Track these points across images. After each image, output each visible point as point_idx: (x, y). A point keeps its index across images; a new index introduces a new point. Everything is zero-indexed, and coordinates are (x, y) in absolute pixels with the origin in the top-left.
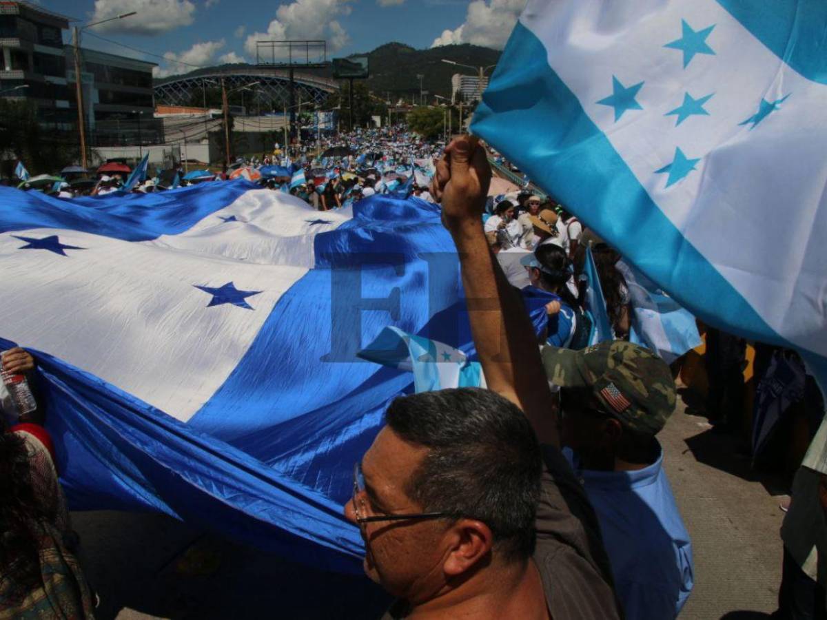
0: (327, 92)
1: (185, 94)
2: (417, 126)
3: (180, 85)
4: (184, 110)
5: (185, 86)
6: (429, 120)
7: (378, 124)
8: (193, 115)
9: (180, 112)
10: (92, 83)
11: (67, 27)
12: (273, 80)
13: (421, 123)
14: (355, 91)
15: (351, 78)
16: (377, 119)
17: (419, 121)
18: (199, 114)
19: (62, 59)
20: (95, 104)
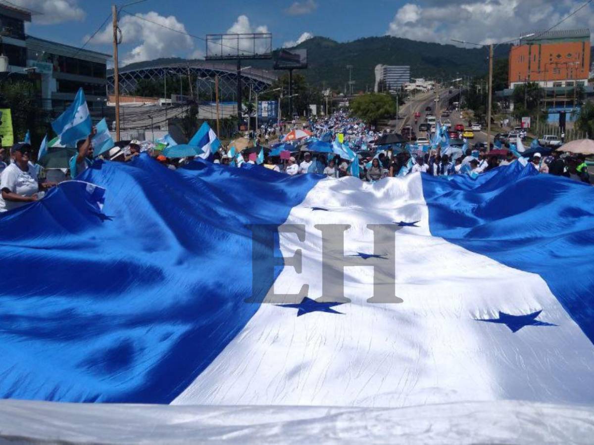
0: (264, 83)
1: (128, 85)
2: (360, 113)
3: (123, 77)
4: (135, 99)
5: (128, 77)
6: (372, 106)
7: (314, 112)
8: (144, 104)
9: (132, 101)
10: (51, 72)
11: (29, 20)
12: (213, 72)
13: (365, 109)
14: (293, 81)
15: (291, 69)
16: (313, 107)
17: (362, 108)
18: (149, 103)
19: (24, 50)
20: (52, 93)
